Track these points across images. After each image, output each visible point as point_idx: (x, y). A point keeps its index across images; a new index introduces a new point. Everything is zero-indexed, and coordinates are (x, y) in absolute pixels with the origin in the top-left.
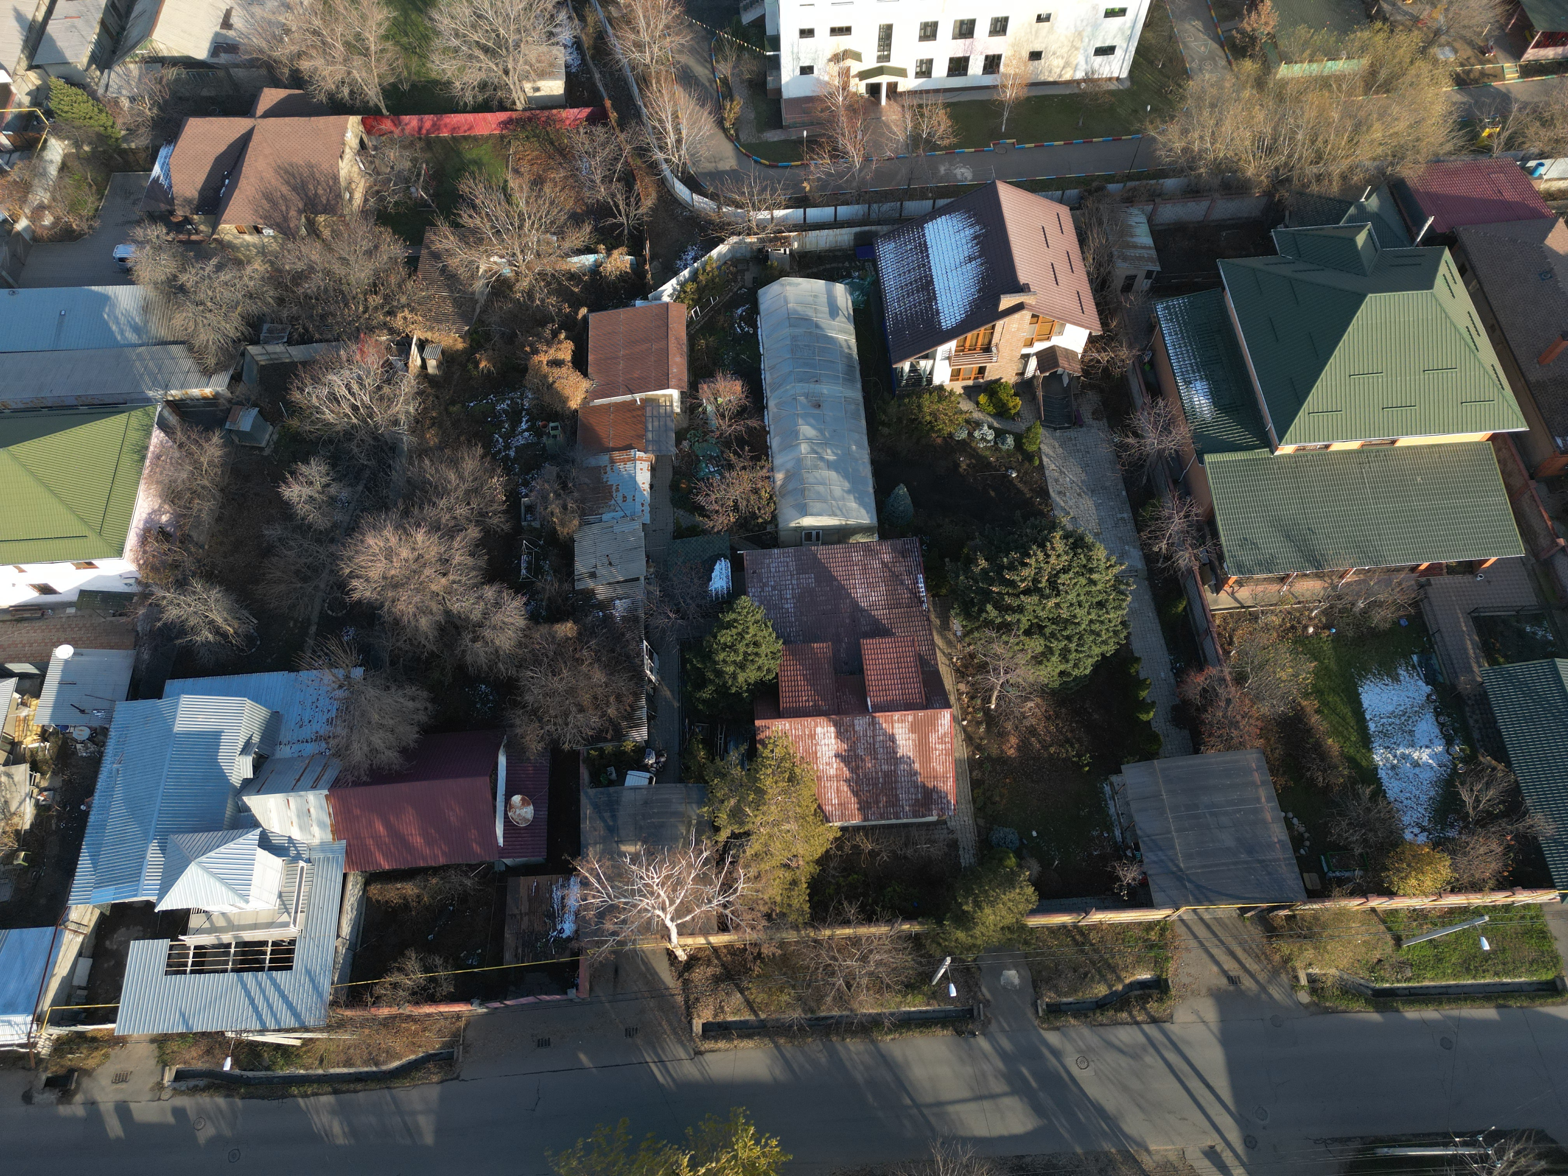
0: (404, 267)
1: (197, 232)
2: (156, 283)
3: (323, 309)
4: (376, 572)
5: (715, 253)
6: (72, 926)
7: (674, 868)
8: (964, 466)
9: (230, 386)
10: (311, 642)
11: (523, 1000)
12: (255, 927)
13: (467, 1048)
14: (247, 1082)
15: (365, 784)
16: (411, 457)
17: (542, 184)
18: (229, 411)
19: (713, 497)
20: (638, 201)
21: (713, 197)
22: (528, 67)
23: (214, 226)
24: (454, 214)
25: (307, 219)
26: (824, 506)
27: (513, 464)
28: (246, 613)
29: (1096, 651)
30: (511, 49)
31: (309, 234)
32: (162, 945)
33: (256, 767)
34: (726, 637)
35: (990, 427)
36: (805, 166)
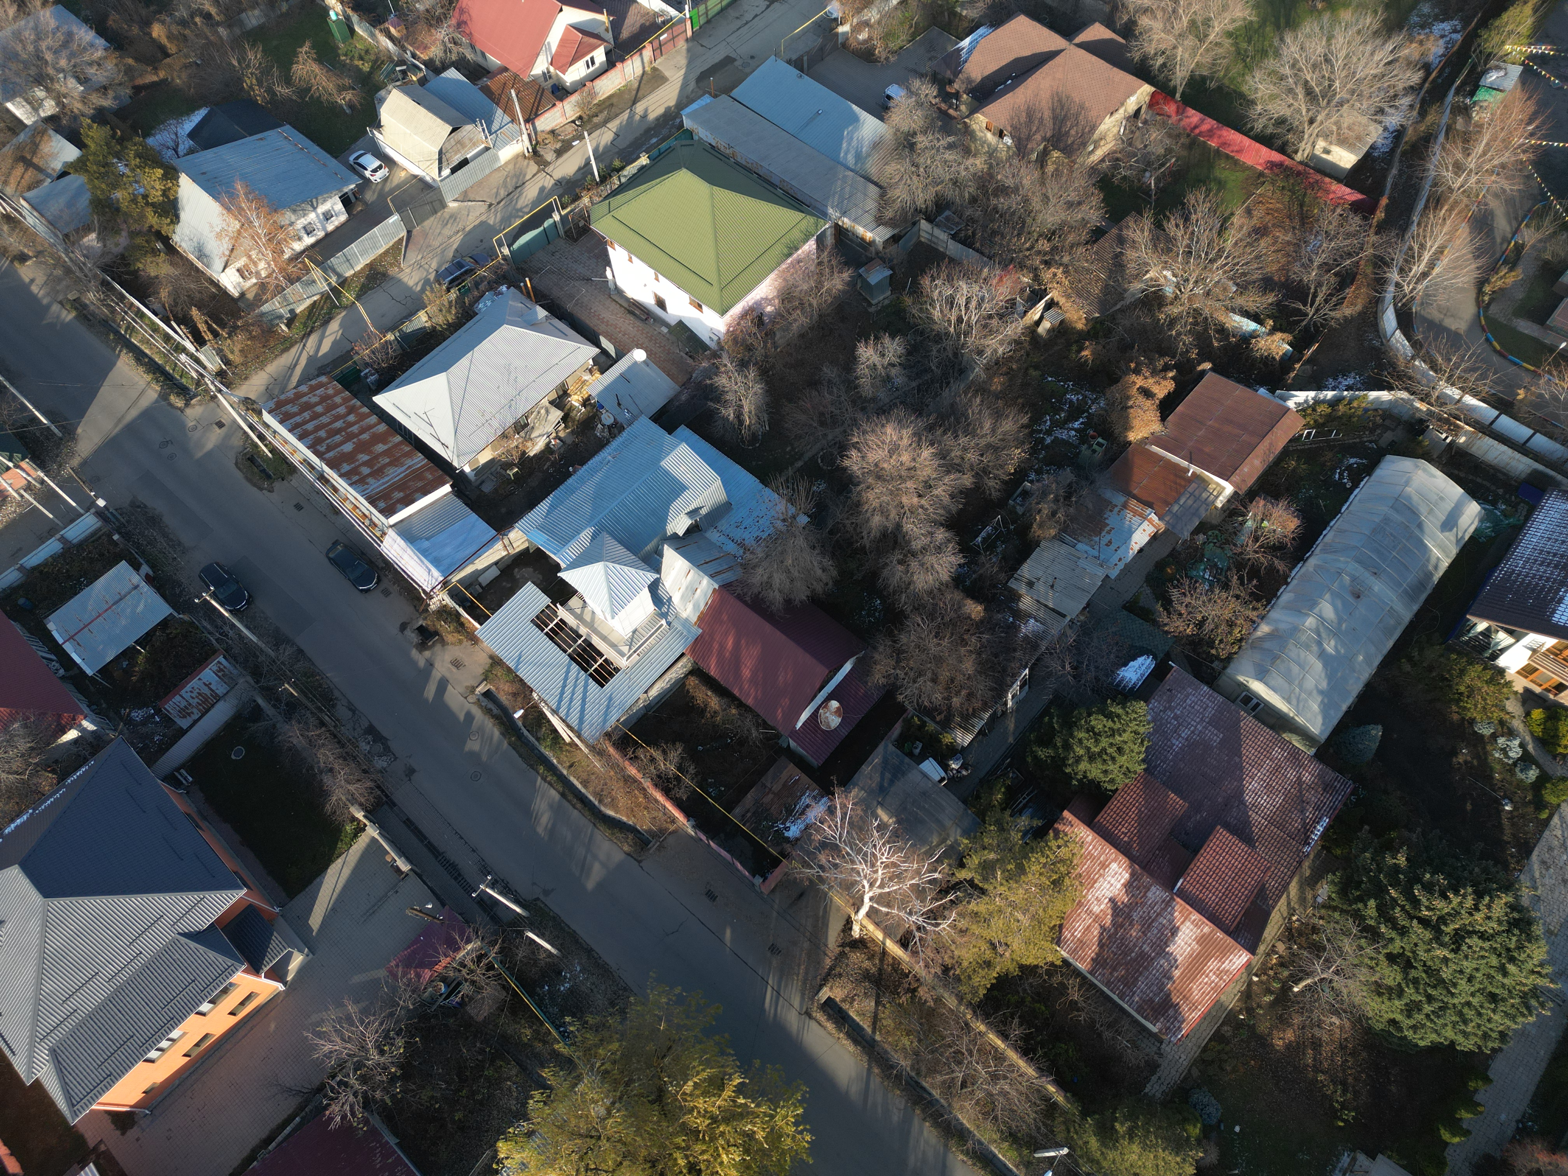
0: (1088, 233)
1: (957, 109)
2: (898, 130)
3: (999, 227)
4: (875, 455)
5: (1373, 395)
6: (506, 541)
7: (904, 862)
8: (1461, 759)
9: (886, 242)
10: (790, 472)
11: (724, 853)
12: (604, 638)
13: (661, 847)
14: (520, 736)
15: (745, 603)
16: (970, 388)
17: (1262, 236)
18: (872, 259)
19: (1188, 600)
20: (1340, 303)
21: (1415, 344)
22: (1335, 128)
23: (973, 111)
24: (1165, 216)
25: (1045, 148)
26: (1286, 685)
27: (1042, 449)
28: (766, 417)
29: (1449, 1033)
30: (1334, 103)
31: (1036, 161)
32: (546, 600)
33: (689, 531)
34: (1098, 722)
35: (1521, 745)
36: (1536, 375)
